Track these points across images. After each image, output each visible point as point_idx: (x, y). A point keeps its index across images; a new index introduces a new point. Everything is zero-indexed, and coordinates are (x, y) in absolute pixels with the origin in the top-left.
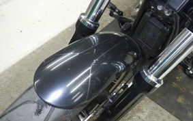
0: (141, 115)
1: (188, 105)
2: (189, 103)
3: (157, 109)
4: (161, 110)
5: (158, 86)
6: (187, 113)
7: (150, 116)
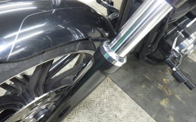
0: (118, 114)
1: (171, 109)
2: (172, 107)
3: (137, 109)
4: (140, 112)
5: (119, 64)
6: (168, 117)
7: (127, 116)
